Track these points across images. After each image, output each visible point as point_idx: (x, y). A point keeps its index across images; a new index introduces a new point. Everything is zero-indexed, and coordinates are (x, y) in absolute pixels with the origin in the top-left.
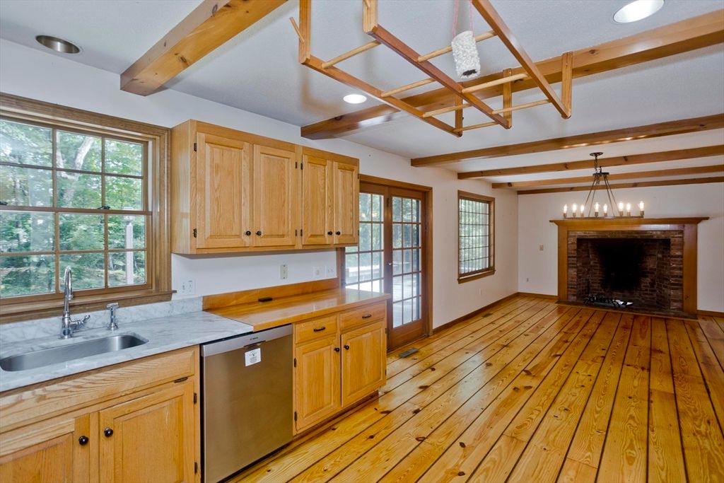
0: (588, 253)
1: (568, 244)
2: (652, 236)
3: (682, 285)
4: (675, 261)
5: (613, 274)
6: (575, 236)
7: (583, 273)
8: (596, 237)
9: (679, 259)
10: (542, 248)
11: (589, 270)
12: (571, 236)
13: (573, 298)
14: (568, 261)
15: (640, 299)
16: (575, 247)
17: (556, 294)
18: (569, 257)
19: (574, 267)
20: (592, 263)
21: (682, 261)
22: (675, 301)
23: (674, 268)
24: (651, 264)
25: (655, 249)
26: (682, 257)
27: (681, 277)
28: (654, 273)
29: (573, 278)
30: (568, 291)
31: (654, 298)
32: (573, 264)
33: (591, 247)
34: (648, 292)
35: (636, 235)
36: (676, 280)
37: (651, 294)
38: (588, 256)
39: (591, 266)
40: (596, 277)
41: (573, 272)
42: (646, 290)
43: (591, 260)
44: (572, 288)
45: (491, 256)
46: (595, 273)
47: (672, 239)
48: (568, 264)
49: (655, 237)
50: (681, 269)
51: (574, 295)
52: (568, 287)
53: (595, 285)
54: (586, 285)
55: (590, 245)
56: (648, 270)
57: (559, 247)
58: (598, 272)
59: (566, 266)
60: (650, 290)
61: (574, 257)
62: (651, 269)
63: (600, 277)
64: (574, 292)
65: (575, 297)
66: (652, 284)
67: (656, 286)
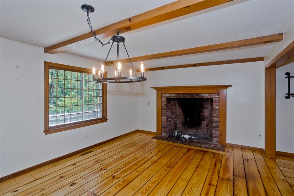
0: (176, 107)
1: (162, 102)
2: (204, 97)
3: (219, 127)
4: (216, 112)
5: (188, 119)
6: (165, 97)
7: (172, 119)
8: (176, 97)
9: (217, 111)
10: (149, 104)
11: (176, 116)
12: (163, 97)
13: (164, 134)
14: (162, 111)
15: (201, 134)
16: (165, 103)
17: (156, 131)
18: (162, 109)
19: (165, 116)
20: (178, 112)
21: (219, 112)
22: (215, 137)
23: (215, 117)
24: (206, 113)
25: (208, 104)
26: (219, 109)
27: (218, 122)
28: (208, 118)
29: (164, 122)
30: (162, 130)
31: (208, 134)
32: (164, 113)
33: (177, 103)
34: (205, 130)
35: (196, 96)
36: (216, 124)
37: (207, 131)
38: (176, 108)
39: (178, 114)
40: (180, 120)
41: (164, 118)
42: (204, 128)
43: (178, 110)
44: (164, 128)
45: (105, 110)
46: (179, 118)
47: (214, 99)
48: (162, 113)
49: (205, 97)
50: (218, 117)
51: (165, 132)
52: (162, 128)
53: (179, 125)
54: (175, 125)
55: (176, 102)
56: (205, 117)
57: (157, 104)
58: (181, 117)
59: (160, 115)
60: (206, 129)
61: (165, 109)
62: (207, 116)
63: (182, 120)
64: (165, 130)
65: (165, 133)
66: (207, 125)
67: (209, 126)
